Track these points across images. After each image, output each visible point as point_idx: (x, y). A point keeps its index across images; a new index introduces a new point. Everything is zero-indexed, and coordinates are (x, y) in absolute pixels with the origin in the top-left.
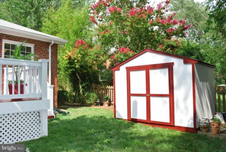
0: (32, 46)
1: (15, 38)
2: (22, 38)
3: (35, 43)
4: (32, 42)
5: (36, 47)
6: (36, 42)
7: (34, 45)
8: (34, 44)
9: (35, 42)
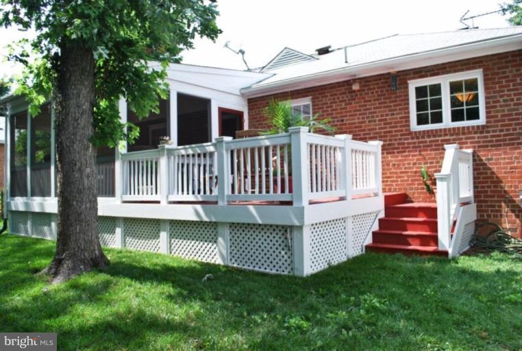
0: (477, 74)
1: (433, 70)
2: (447, 66)
3: (483, 66)
4: (475, 65)
5: (487, 75)
6: (486, 61)
7: (481, 70)
8: (479, 67)
9: (481, 62)
